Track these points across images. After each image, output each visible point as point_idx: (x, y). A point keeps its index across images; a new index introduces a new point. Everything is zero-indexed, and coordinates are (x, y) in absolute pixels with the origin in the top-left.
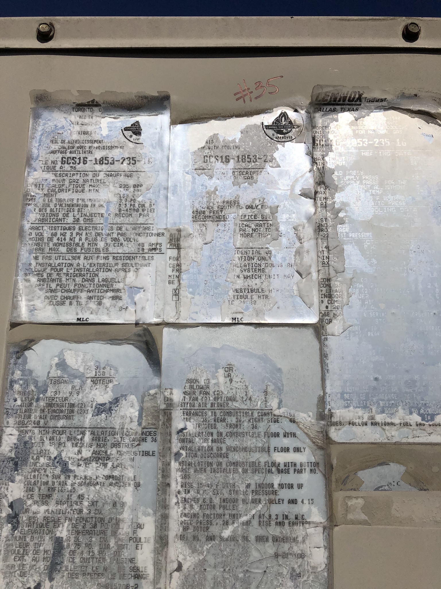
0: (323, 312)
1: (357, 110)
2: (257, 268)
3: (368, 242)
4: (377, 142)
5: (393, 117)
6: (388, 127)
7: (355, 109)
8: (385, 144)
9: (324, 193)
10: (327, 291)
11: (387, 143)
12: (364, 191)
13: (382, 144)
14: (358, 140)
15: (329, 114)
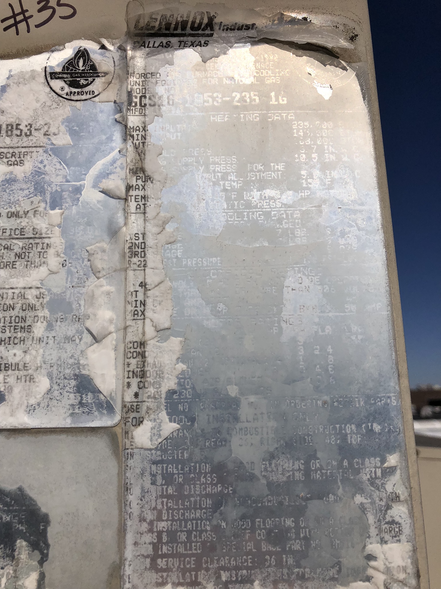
0: (129, 405)
1: (206, 44)
2: (19, 324)
3: (213, 275)
4: (237, 99)
5: (266, 56)
6: (257, 73)
7: (203, 42)
8: (251, 101)
9: (144, 188)
10: (137, 364)
11: (255, 100)
12: (211, 184)
13: (246, 101)
14: (206, 95)
15: (159, 53)
